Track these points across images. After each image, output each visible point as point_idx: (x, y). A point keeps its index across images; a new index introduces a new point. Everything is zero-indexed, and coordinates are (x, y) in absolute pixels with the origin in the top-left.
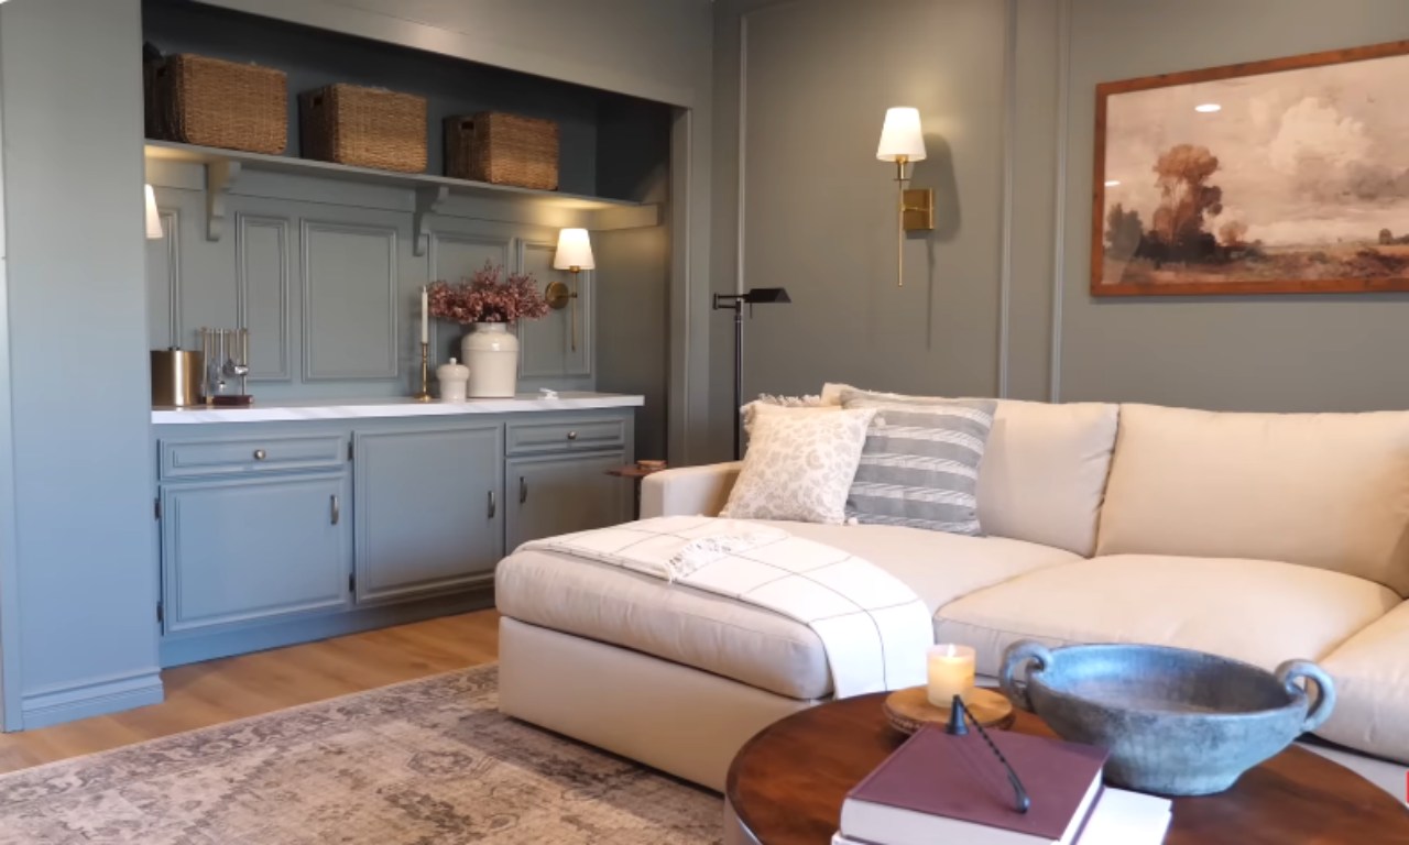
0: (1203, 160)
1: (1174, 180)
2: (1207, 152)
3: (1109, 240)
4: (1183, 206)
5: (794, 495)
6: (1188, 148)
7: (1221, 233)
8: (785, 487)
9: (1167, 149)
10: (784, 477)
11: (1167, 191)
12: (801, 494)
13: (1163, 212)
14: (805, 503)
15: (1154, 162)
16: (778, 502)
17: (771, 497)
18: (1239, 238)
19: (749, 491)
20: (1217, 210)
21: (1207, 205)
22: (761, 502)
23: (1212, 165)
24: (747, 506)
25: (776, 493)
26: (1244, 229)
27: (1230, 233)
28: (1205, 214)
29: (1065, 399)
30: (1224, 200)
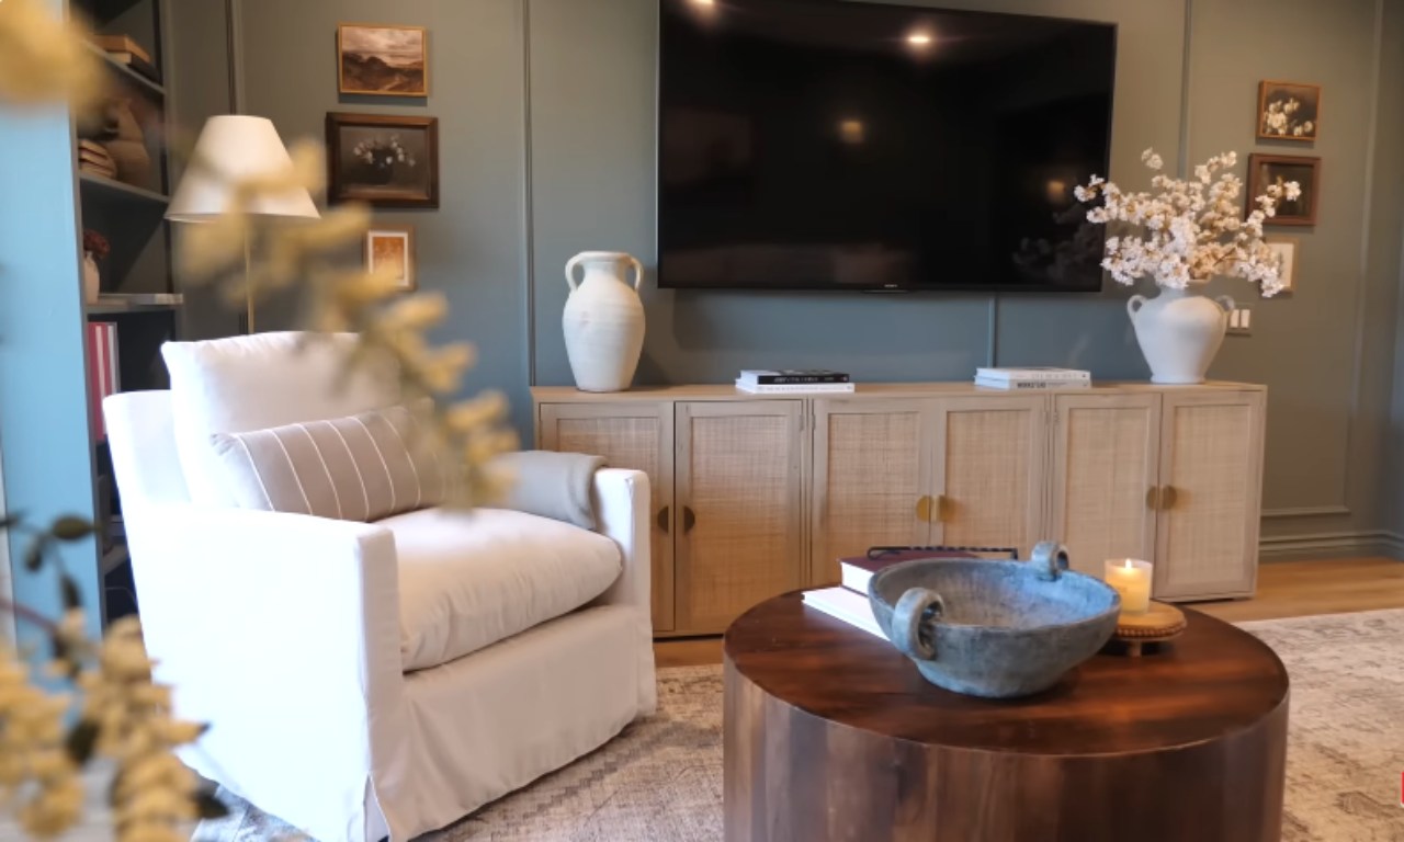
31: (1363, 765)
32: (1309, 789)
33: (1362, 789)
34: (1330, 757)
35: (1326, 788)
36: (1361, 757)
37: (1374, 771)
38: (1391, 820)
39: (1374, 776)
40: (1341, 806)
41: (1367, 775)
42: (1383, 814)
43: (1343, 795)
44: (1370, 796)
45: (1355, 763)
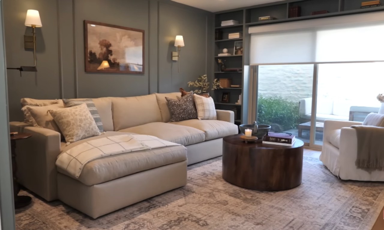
0: (109, 44)
1: (103, 47)
2: (109, 42)
3: (89, 58)
4: (105, 53)
5: (92, 129)
6: (106, 41)
7: (113, 60)
8: (89, 128)
9: (101, 39)
10: (88, 125)
11: (102, 49)
12: (94, 128)
13: (101, 54)
14: (95, 131)
15: (98, 42)
16: (88, 132)
17: (86, 131)
18: (116, 61)
19: (79, 131)
20: (111, 55)
21: (110, 53)
22: (83, 133)
23: (110, 45)
24: (80, 136)
25: (87, 130)
26: (116, 60)
27: (114, 60)
28: (109, 56)
29: (80, 98)
30: (113, 52)
31: (228, 213)
32: (234, 203)
33: (225, 206)
34: (236, 213)
35: (232, 205)
36: (229, 215)
37: (225, 212)
38: (217, 201)
39: (224, 211)
40: (227, 201)
41: (226, 211)
42: (219, 202)
43: (228, 204)
44: (223, 205)
45: (230, 213)
